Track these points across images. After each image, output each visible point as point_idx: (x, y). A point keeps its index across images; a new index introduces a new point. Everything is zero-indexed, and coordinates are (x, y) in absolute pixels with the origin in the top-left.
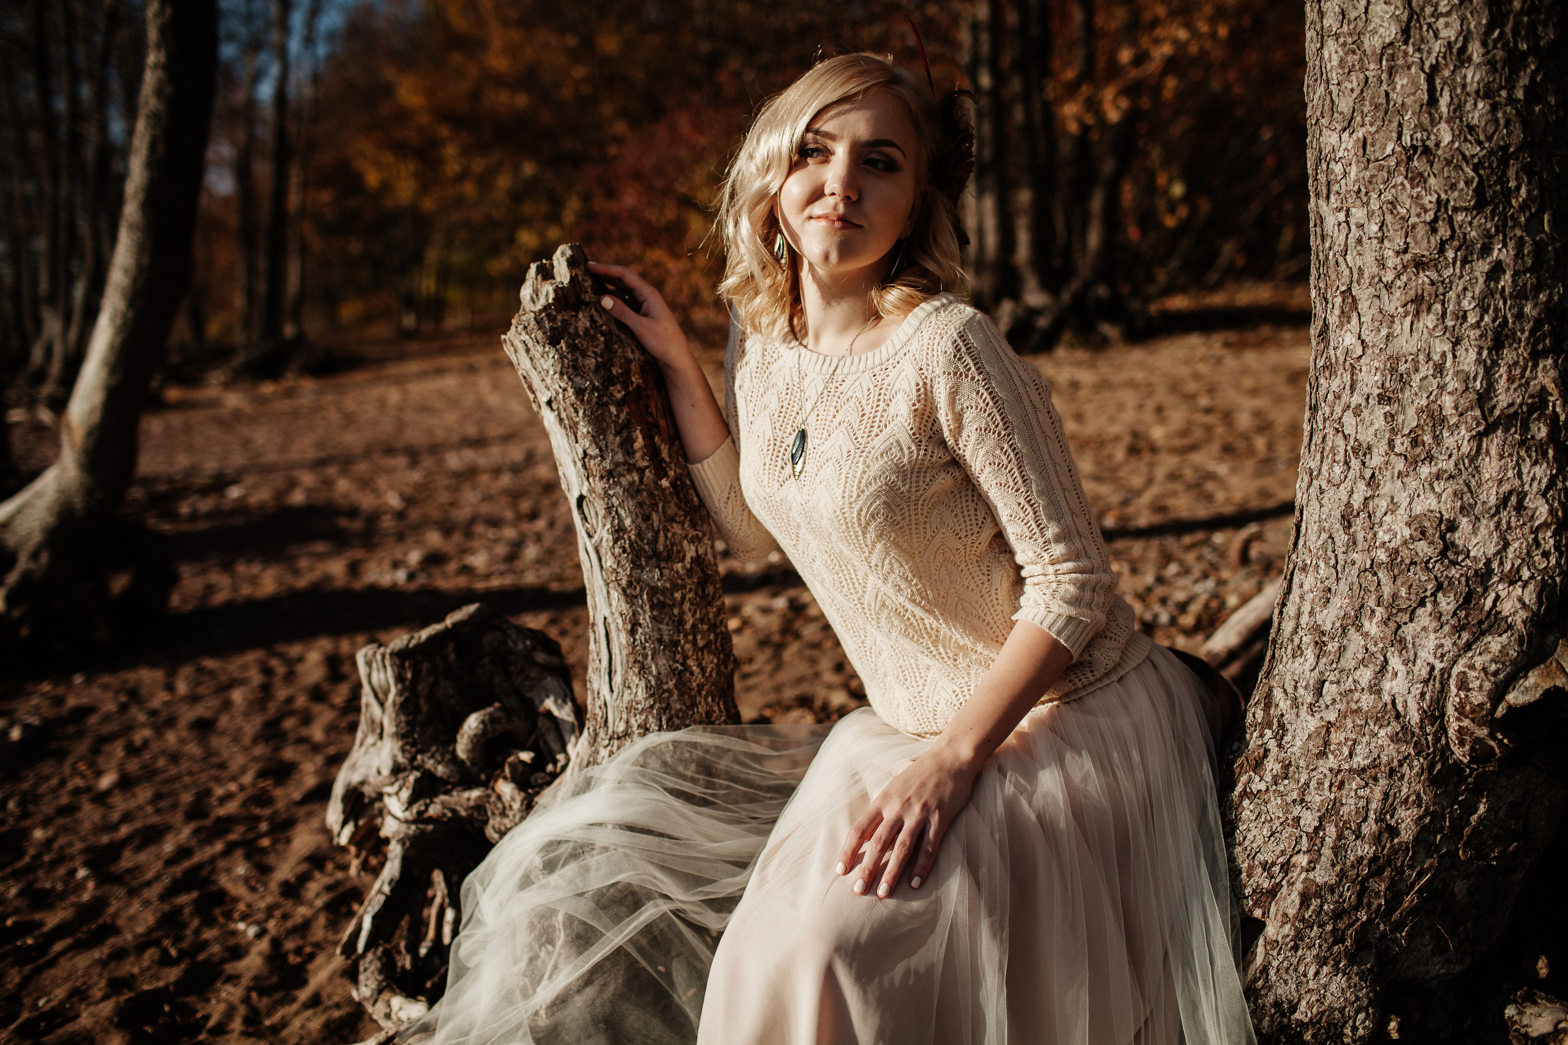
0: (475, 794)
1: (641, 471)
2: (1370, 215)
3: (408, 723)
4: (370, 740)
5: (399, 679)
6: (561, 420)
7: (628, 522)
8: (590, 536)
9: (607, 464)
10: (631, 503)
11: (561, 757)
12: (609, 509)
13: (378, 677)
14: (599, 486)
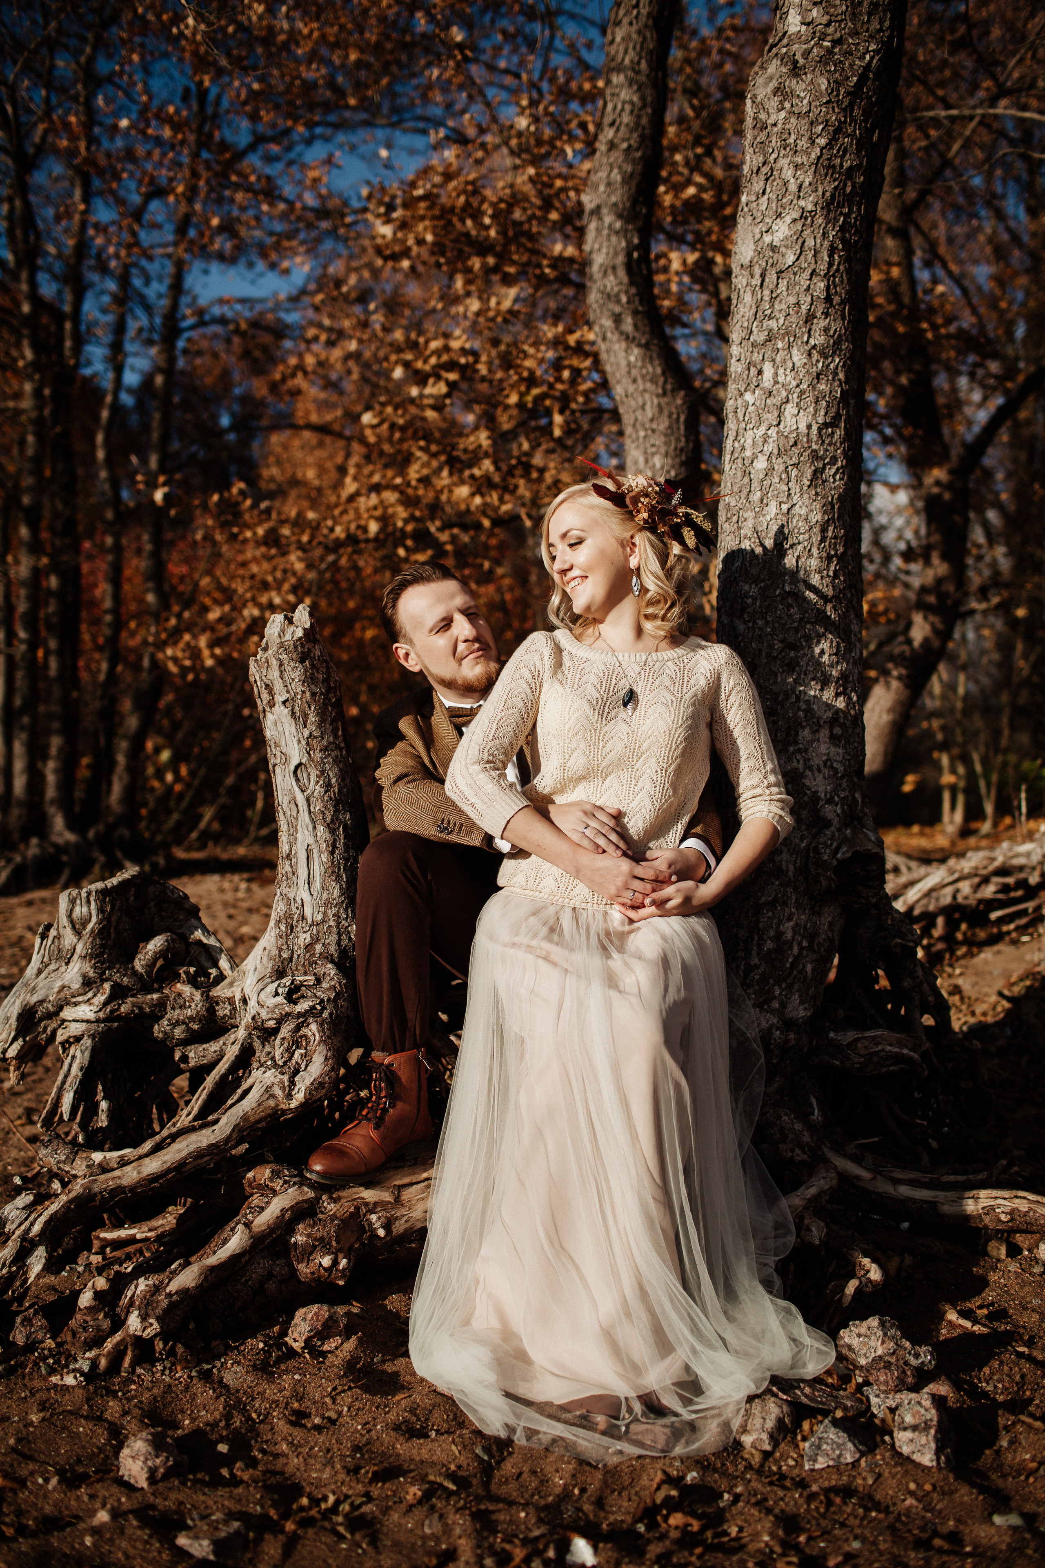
0: (155, 996)
1: (341, 749)
2: (767, 622)
3: (102, 946)
4: (52, 967)
5: (101, 910)
6: (293, 714)
7: (334, 781)
8: (303, 791)
9: (325, 742)
10: (336, 769)
11: (213, 972)
12: (323, 772)
13: (78, 912)
14: (318, 755)
